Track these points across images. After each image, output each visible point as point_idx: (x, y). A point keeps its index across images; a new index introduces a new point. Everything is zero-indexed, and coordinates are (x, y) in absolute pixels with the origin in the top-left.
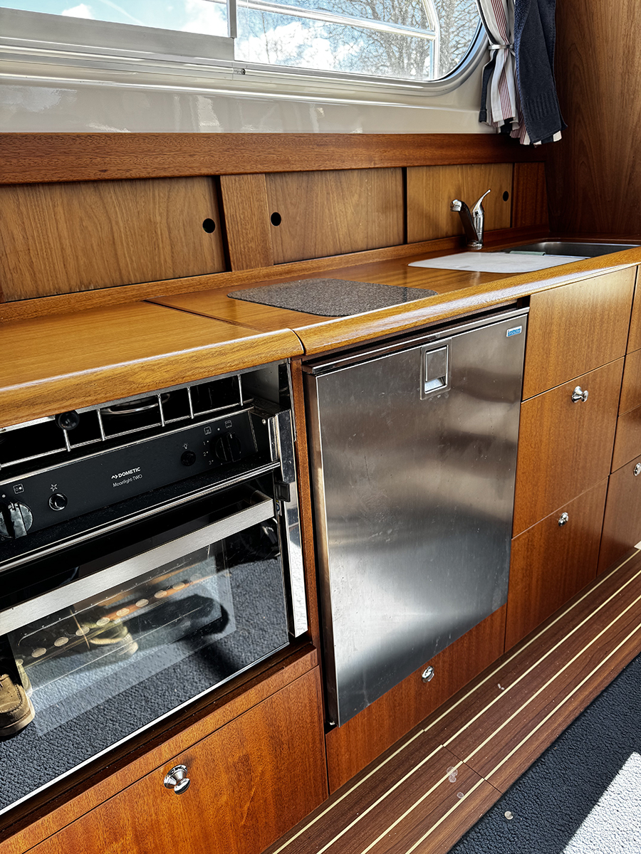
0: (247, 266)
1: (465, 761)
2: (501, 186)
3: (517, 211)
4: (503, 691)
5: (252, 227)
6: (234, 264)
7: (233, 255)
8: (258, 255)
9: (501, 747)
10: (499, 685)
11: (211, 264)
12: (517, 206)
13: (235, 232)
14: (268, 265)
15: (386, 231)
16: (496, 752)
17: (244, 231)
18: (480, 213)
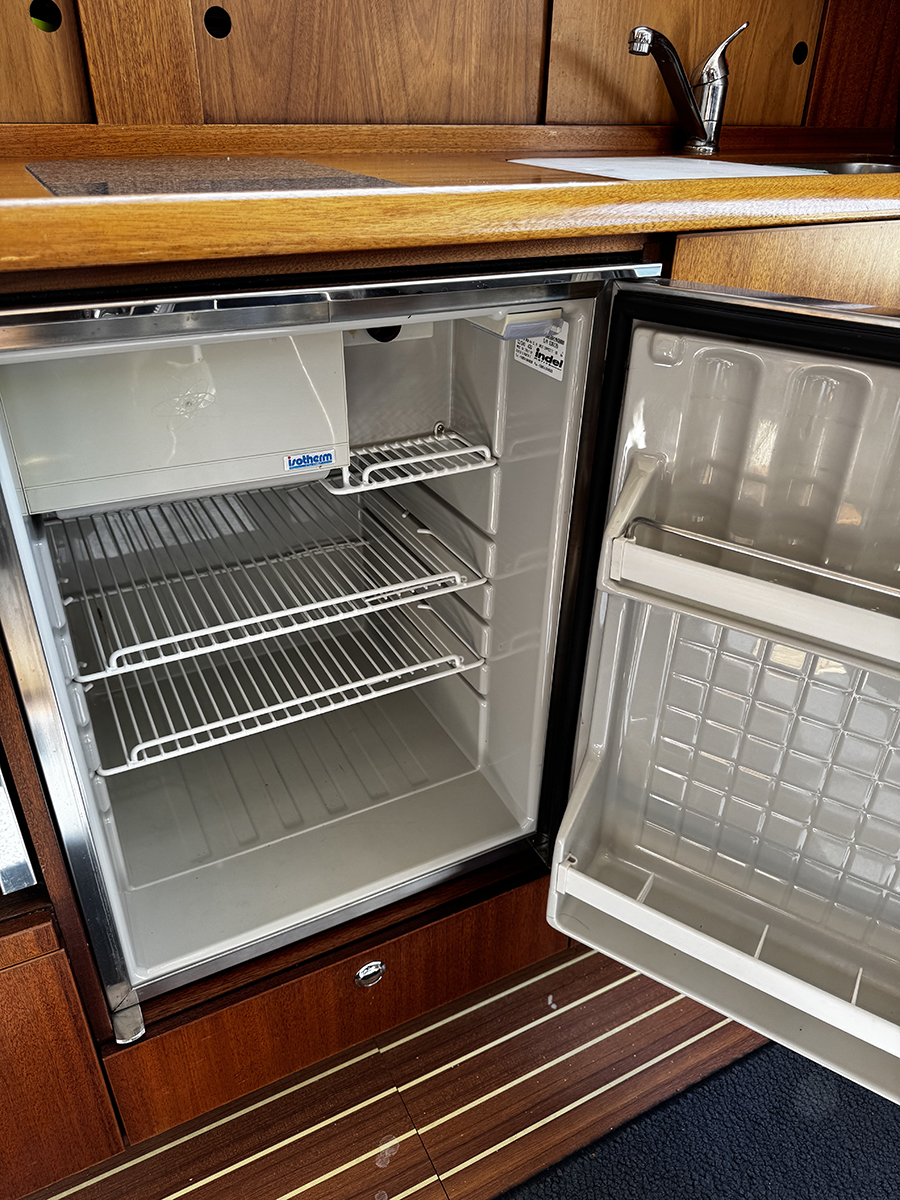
0: (135, 117)
1: (421, 1131)
2: (792, 28)
3: (820, 90)
4: (554, 1010)
5: (148, 30)
6: (103, 107)
7: (99, 86)
8: (164, 96)
9: (498, 1122)
10: (550, 998)
11: (54, 103)
12: (822, 79)
13: (104, 36)
14: (188, 120)
15: (498, 88)
16: (486, 1128)
17: (125, 35)
18: (719, 74)
